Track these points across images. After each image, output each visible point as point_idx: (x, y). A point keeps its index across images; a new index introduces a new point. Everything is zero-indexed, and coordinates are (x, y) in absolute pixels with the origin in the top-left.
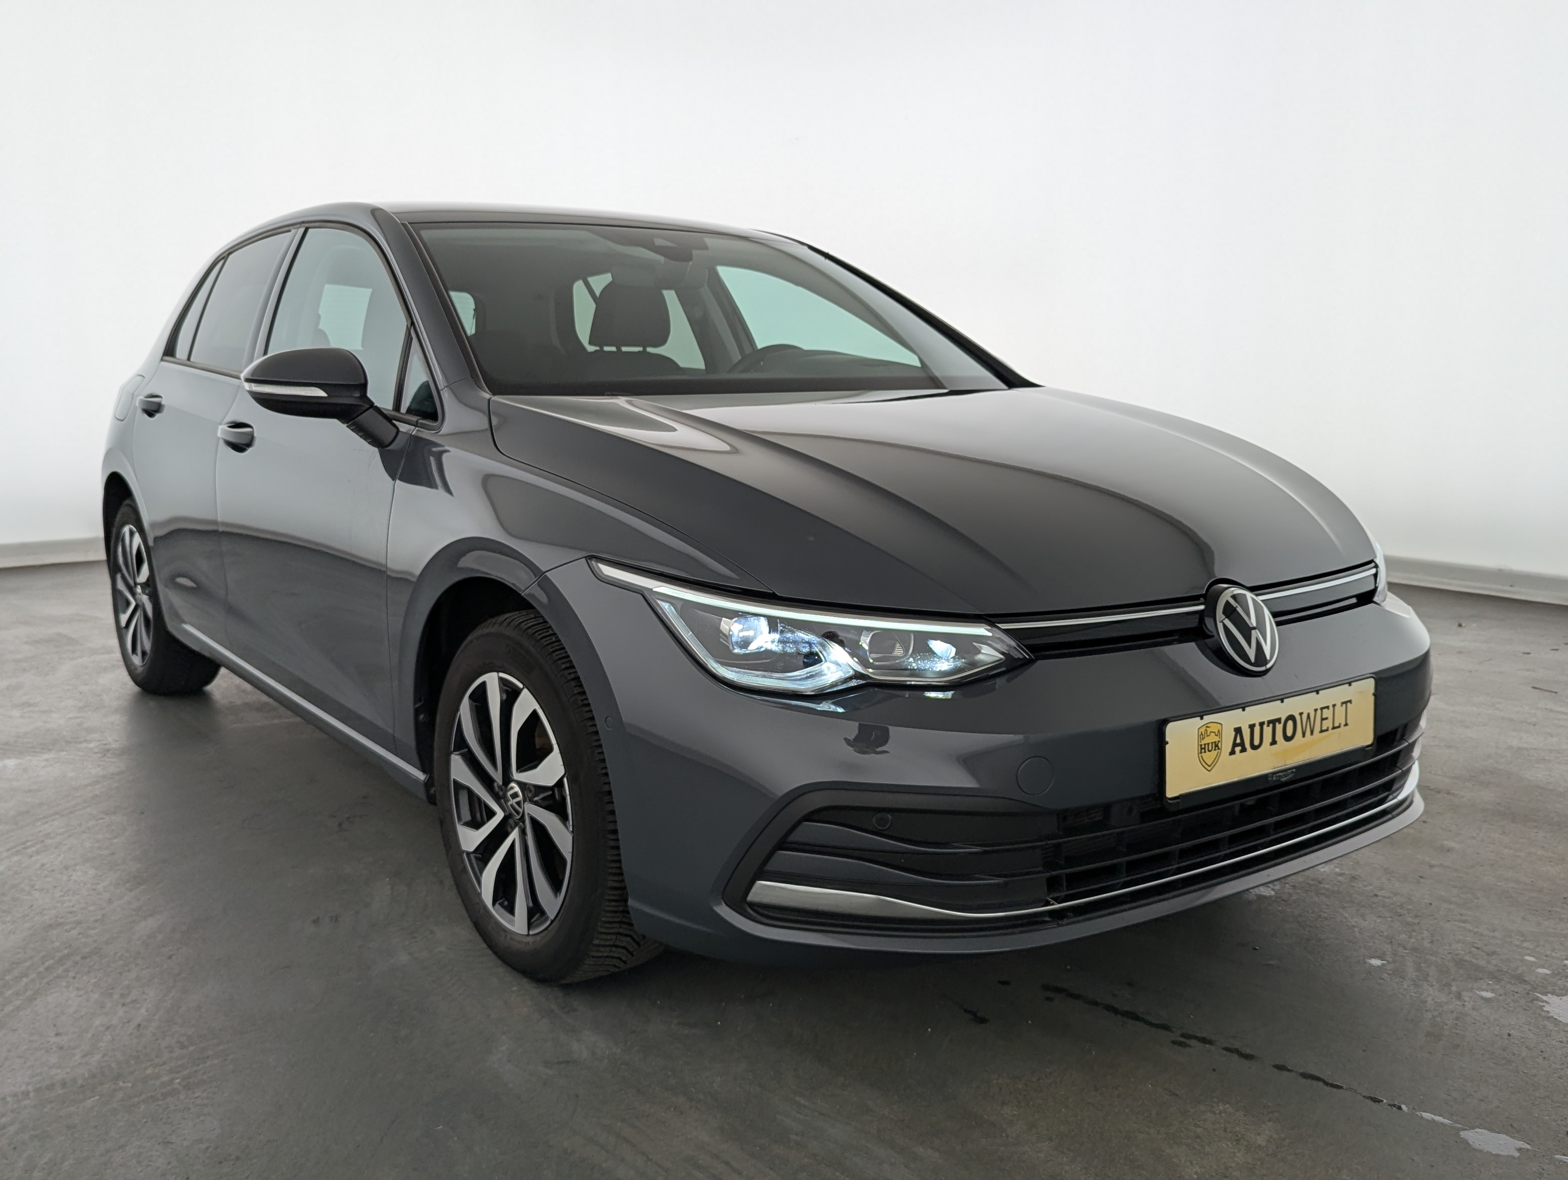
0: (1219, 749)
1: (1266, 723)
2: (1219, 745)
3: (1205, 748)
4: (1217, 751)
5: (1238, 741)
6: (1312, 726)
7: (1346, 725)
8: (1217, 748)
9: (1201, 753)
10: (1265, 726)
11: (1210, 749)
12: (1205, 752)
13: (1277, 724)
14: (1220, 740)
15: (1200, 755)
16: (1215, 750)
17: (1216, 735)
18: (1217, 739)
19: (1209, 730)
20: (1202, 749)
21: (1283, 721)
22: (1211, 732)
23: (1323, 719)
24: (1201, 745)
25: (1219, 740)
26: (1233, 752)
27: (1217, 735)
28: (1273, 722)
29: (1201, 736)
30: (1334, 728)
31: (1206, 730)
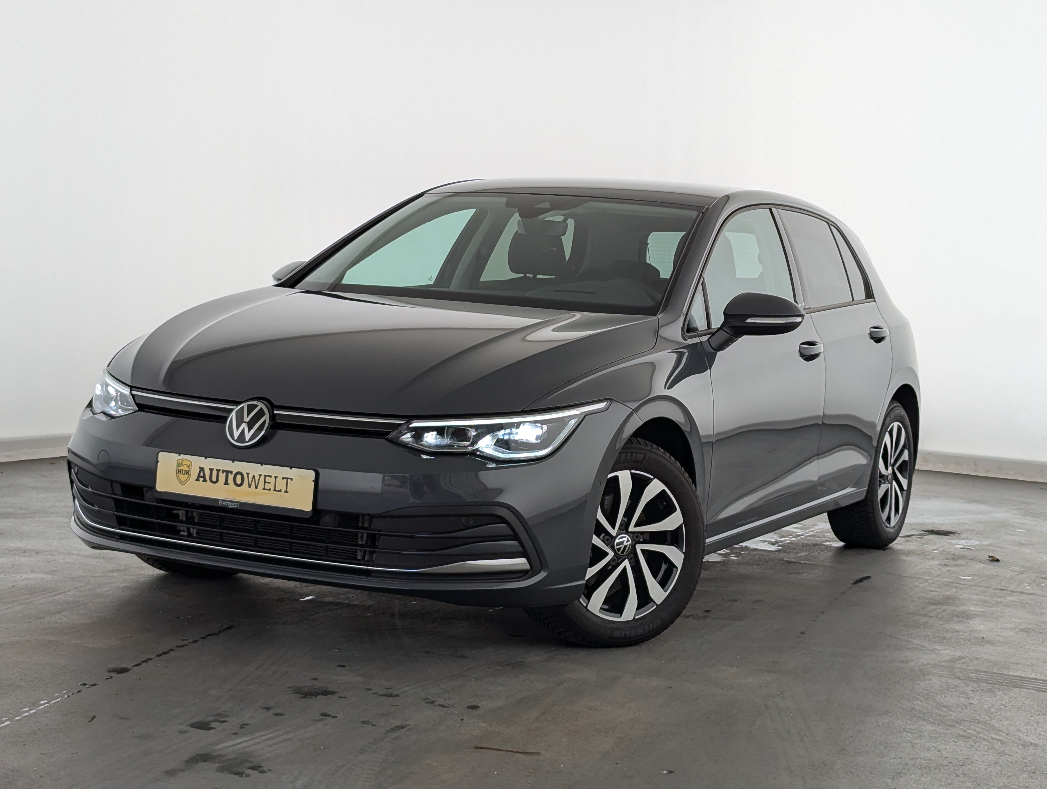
0: (189, 475)
1: (221, 470)
2: (190, 473)
3: (180, 471)
5: (202, 474)
7: (286, 492)
10: (221, 472)
11: (184, 473)
12: (180, 474)
13: (229, 474)
16: (187, 475)
18: (188, 469)
20: (178, 471)
21: (234, 473)
23: (265, 482)
26: (198, 480)
29: (179, 465)
30: (275, 490)
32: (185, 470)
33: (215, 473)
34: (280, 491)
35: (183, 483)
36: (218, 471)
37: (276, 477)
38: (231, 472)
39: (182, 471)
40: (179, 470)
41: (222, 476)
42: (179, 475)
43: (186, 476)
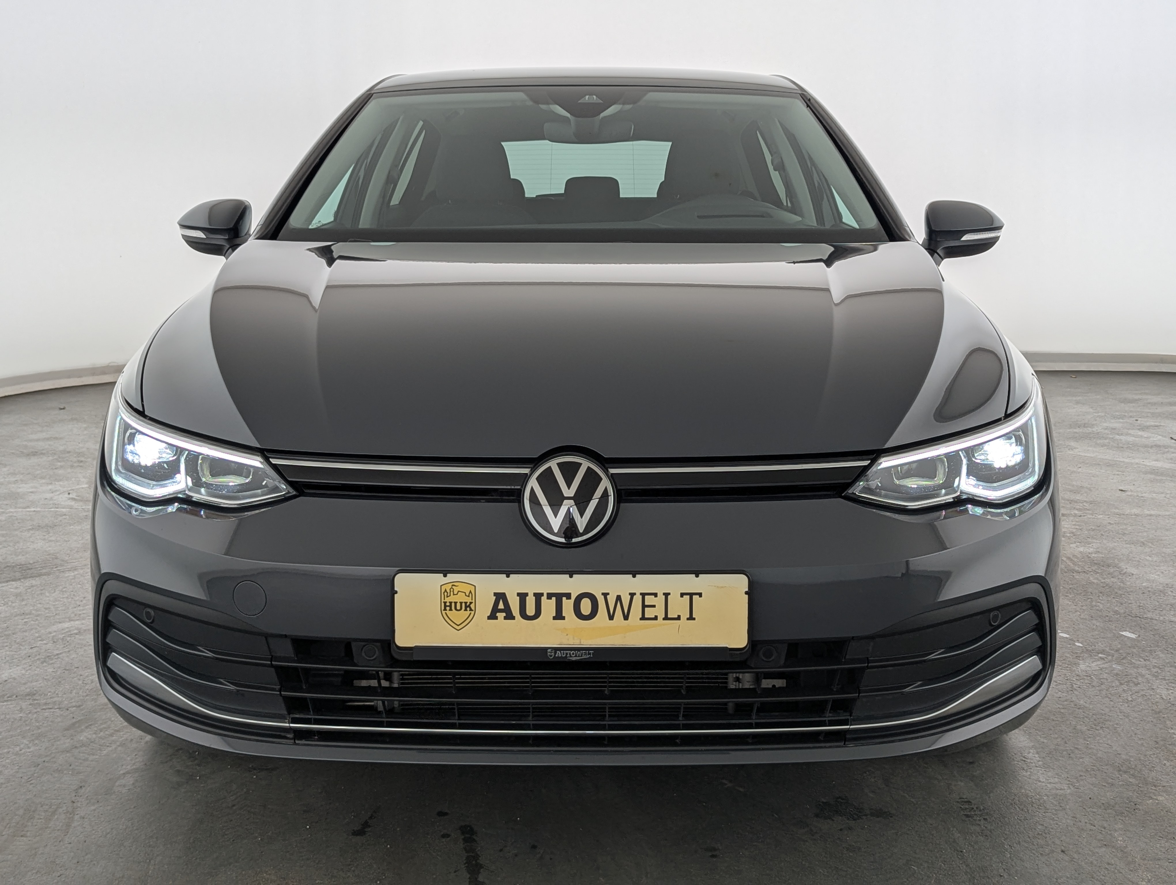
0: (471, 610)
2: (472, 606)
3: (450, 606)
4: (468, 612)
5: (501, 606)
6: (626, 611)
7: (691, 618)
8: (468, 609)
9: (445, 610)
10: (544, 599)
11: (458, 607)
12: (451, 610)
13: (564, 599)
14: (473, 601)
15: (444, 612)
16: (466, 610)
17: (466, 595)
18: (468, 600)
19: (456, 590)
20: (445, 606)
22: (459, 591)
24: (445, 603)
25: (471, 601)
26: (493, 616)
27: (469, 596)
28: (559, 597)
29: (445, 593)
30: (666, 618)
31: (452, 588)
32: (461, 603)
33: (531, 602)
34: (679, 618)
35: (458, 627)
36: (538, 596)
37: (666, 595)
38: (568, 596)
39: (453, 605)
40: (448, 604)
41: (549, 606)
42: (448, 612)
43: (464, 614)
